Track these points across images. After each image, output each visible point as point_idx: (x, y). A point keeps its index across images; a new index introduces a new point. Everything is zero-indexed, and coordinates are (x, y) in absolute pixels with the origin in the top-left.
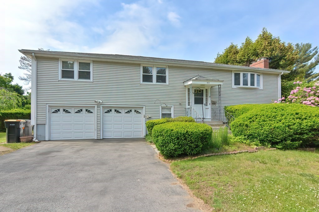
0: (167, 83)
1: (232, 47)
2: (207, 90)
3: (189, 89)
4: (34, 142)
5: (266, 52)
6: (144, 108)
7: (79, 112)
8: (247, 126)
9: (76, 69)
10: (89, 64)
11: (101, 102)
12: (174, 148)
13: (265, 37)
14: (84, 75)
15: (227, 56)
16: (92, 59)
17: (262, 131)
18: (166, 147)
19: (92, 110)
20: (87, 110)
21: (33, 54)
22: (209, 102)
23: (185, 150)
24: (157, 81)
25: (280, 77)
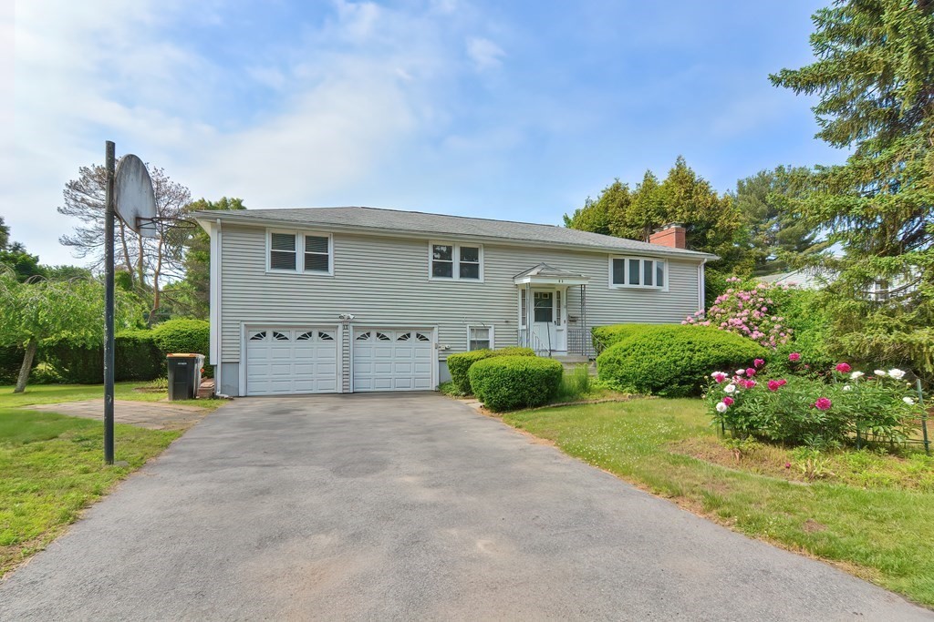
0: (481, 280)
1: (617, 188)
2: (558, 293)
3: (523, 291)
4: (217, 398)
5: (680, 211)
6: (436, 329)
7: (305, 337)
8: (619, 362)
9: (300, 250)
10: (326, 239)
11: (352, 317)
12: (507, 394)
13: (681, 177)
14: (317, 262)
15: (607, 209)
16: (333, 231)
17: (639, 370)
18: (495, 393)
19: (330, 335)
20: (320, 334)
21: (219, 221)
22: (564, 317)
23: (523, 396)
24: (462, 275)
25: (703, 267)
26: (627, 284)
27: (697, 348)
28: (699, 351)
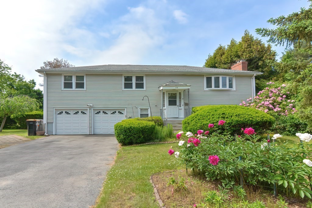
0: (145, 89)
1: (220, 48)
2: (180, 93)
3: (164, 93)
4: (45, 136)
5: (245, 54)
6: (126, 110)
7: (76, 113)
9: (74, 81)
10: (83, 76)
11: (92, 105)
13: (248, 40)
14: (80, 85)
15: (215, 57)
16: (85, 73)
18: (119, 138)
19: (85, 112)
20: (82, 112)
21: (44, 72)
22: (182, 103)
24: (136, 87)
25: (254, 78)
26: (213, 88)
27: (226, 116)
28: (227, 118)
